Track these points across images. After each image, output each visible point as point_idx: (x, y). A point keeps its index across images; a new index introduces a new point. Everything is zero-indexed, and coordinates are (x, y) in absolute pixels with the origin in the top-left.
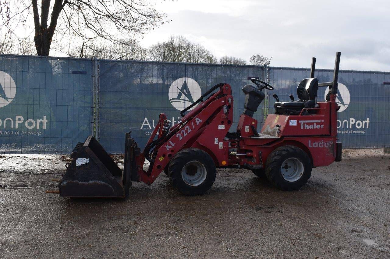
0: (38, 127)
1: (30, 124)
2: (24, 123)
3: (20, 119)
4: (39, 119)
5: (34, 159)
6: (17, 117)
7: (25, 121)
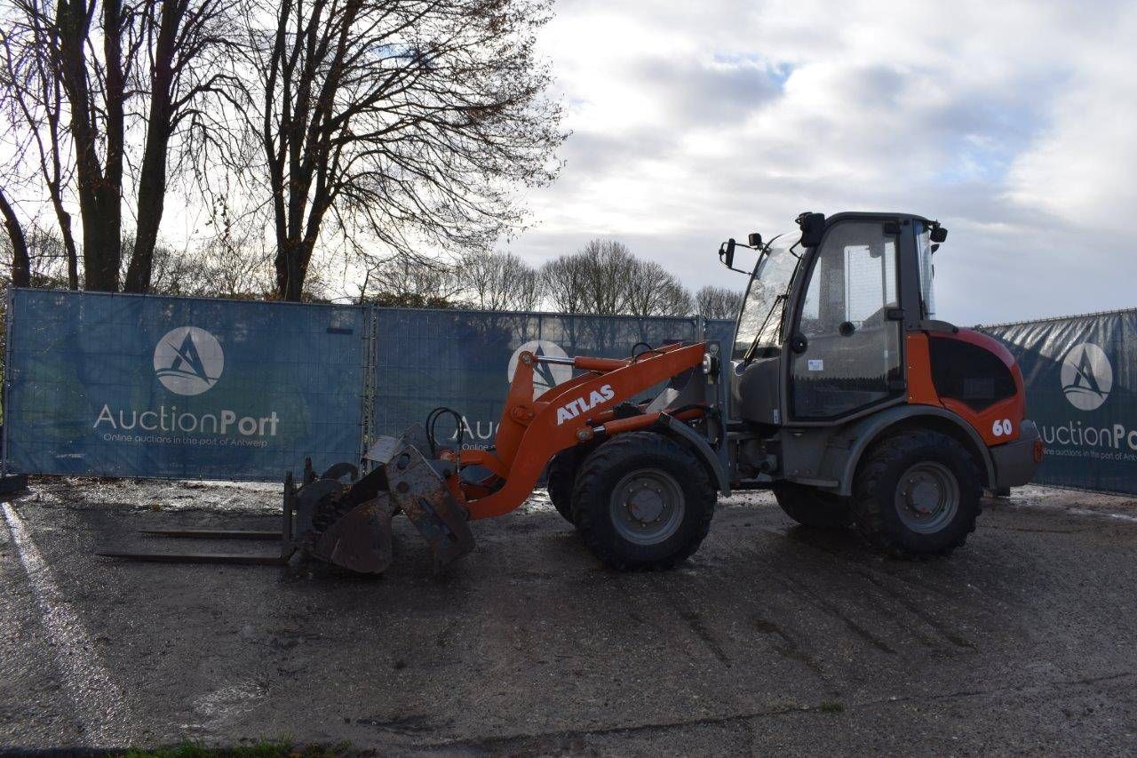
0: (262, 433)
1: (248, 426)
2: (236, 424)
3: (228, 417)
4: (265, 417)
5: (255, 492)
6: (224, 413)
7: (238, 420)
